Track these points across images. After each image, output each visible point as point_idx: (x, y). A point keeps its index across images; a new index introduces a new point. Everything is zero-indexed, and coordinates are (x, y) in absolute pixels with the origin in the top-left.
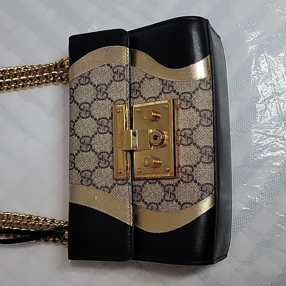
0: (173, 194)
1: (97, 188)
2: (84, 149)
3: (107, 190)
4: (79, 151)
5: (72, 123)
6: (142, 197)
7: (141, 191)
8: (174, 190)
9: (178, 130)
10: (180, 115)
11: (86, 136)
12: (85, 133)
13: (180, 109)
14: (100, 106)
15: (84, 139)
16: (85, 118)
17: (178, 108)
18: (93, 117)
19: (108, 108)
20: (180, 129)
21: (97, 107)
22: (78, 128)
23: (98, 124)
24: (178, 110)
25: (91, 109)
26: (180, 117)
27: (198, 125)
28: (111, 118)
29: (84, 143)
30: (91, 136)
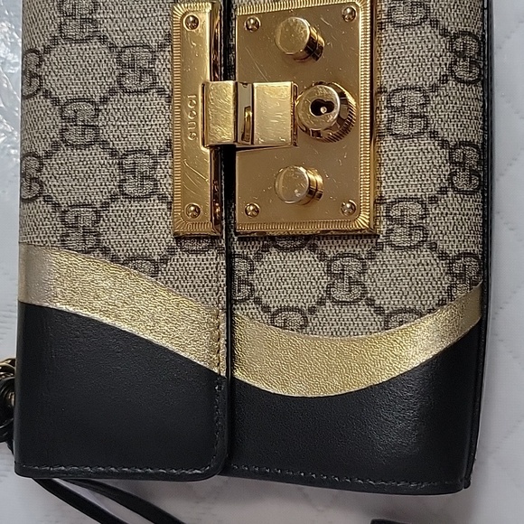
0: (357, 283)
1: (115, 259)
2: (73, 136)
3: (147, 266)
4: (56, 146)
5: (33, 58)
6: (252, 290)
7: (252, 271)
8: (363, 272)
9: (381, 90)
10: (389, 45)
11: (80, 100)
12: (76, 90)
13: (390, 27)
14: (129, 8)
15: (73, 106)
16: (77, 41)
17: (382, 23)
18: (103, 39)
19: (154, 15)
20: (388, 86)
21: (117, 8)
22: (52, 73)
23: (119, 62)
24: (382, 29)
25: (99, 13)
26: (386, 50)
27: (443, 76)
28: (161, 47)
29: (74, 120)
30: (97, 100)
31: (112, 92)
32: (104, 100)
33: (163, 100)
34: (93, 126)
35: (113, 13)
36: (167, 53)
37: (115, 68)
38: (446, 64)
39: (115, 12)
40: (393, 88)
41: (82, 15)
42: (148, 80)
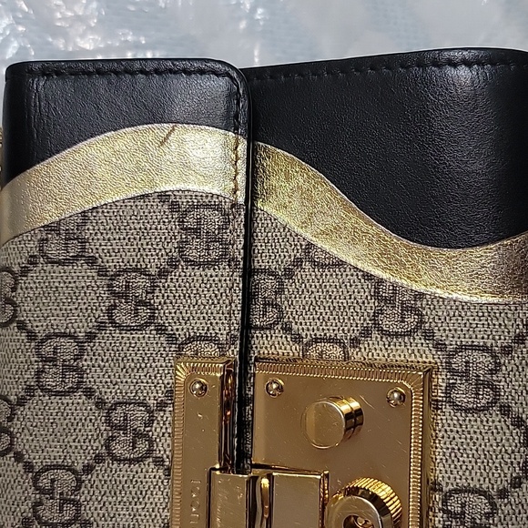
9: (435, 487)
10: (446, 431)
11: (58, 467)
12: (55, 454)
13: (448, 409)
14: (122, 355)
15: (51, 475)
16: (58, 394)
17: (437, 401)
18: (89, 393)
19: (154, 365)
20: (443, 484)
21: (107, 354)
22: (26, 431)
23: (109, 421)
24: (437, 409)
25: (86, 360)
26: (443, 437)
27: (515, 478)
28: (162, 406)
29: (51, 492)
30: (79, 467)
31: (99, 459)
32: (88, 469)
33: (161, 473)
34: (73, 500)
35: (102, 360)
36: (168, 414)
37: (103, 428)
38: (519, 463)
39: (105, 358)
40: (450, 487)
41: (64, 361)
42: (142, 446)
